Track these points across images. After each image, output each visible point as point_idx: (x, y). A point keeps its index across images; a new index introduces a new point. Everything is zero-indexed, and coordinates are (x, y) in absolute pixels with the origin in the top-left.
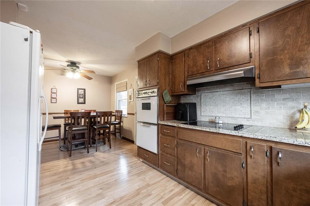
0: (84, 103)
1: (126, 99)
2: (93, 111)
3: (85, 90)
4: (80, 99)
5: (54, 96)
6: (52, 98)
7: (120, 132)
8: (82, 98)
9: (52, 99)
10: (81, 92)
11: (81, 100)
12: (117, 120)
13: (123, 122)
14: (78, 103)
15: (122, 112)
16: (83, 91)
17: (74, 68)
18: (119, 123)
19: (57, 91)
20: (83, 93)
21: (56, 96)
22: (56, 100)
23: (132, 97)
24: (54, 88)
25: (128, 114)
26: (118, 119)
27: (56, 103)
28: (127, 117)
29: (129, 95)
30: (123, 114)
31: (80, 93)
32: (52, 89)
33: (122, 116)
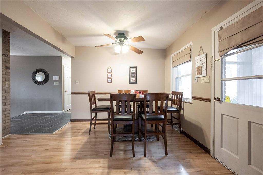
0: (136, 82)
1: (188, 75)
2: (143, 92)
3: (136, 67)
4: (132, 78)
5: (110, 76)
6: (108, 78)
7: (179, 124)
8: (134, 77)
9: (108, 80)
10: (133, 70)
11: (133, 80)
12: (174, 106)
13: (183, 109)
14: (131, 83)
15: (182, 95)
16: (134, 69)
17: (122, 39)
18: (178, 111)
19: (112, 71)
20: (134, 71)
21: (112, 76)
22: (111, 80)
23: (204, 68)
24: (110, 68)
25: (194, 98)
26: (176, 105)
27: (111, 83)
28: (192, 103)
29: (197, 66)
30: (183, 97)
31: (132, 72)
32: (108, 69)
33: (183, 100)
